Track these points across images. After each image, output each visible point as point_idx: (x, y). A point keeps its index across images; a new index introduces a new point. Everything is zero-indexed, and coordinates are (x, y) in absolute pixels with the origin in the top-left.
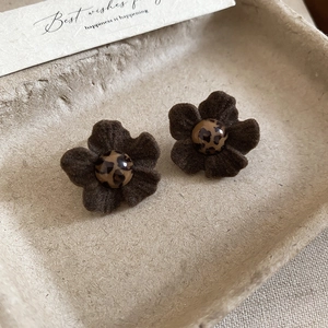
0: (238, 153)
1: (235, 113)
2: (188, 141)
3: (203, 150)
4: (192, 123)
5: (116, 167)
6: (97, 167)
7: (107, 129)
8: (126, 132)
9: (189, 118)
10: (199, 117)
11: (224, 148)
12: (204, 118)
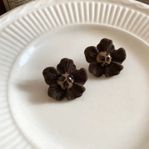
0: (118, 63)
1: (113, 47)
2: (95, 63)
3: (103, 65)
4: (95, 54)
5: (66, 79)
6: (58, 78)
7: (67, 62)
8: (74, 66)
9: (94, 52)
10: (98, 51)
11: (111, 63)
12: (100, 51)
